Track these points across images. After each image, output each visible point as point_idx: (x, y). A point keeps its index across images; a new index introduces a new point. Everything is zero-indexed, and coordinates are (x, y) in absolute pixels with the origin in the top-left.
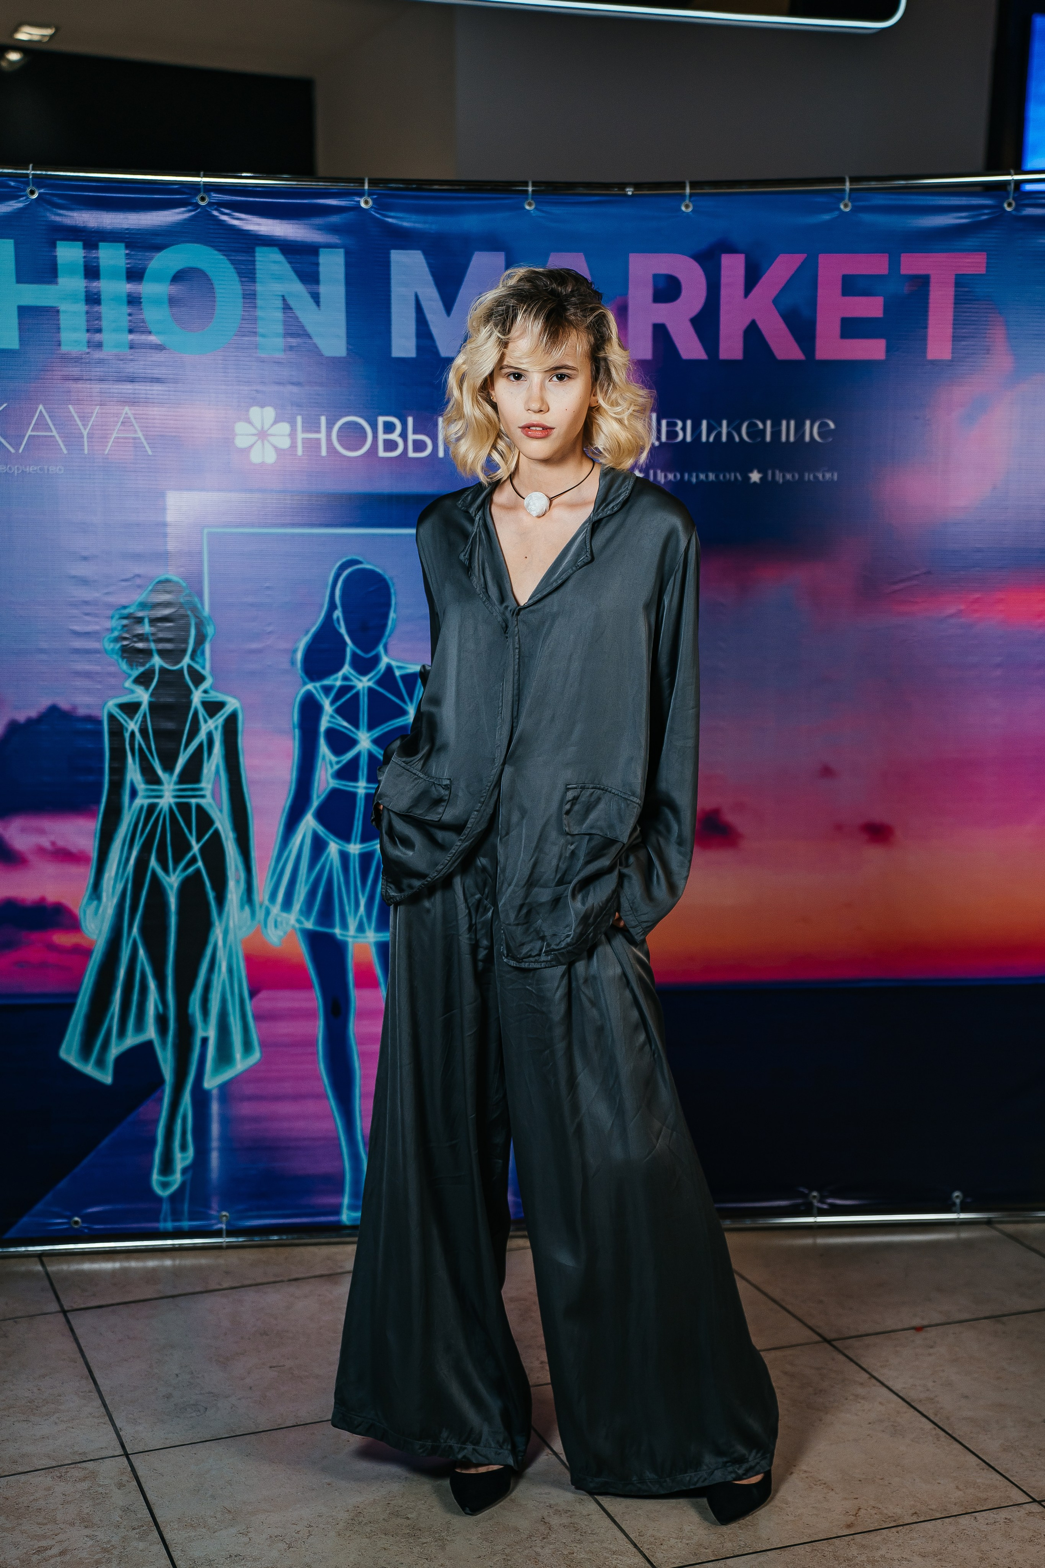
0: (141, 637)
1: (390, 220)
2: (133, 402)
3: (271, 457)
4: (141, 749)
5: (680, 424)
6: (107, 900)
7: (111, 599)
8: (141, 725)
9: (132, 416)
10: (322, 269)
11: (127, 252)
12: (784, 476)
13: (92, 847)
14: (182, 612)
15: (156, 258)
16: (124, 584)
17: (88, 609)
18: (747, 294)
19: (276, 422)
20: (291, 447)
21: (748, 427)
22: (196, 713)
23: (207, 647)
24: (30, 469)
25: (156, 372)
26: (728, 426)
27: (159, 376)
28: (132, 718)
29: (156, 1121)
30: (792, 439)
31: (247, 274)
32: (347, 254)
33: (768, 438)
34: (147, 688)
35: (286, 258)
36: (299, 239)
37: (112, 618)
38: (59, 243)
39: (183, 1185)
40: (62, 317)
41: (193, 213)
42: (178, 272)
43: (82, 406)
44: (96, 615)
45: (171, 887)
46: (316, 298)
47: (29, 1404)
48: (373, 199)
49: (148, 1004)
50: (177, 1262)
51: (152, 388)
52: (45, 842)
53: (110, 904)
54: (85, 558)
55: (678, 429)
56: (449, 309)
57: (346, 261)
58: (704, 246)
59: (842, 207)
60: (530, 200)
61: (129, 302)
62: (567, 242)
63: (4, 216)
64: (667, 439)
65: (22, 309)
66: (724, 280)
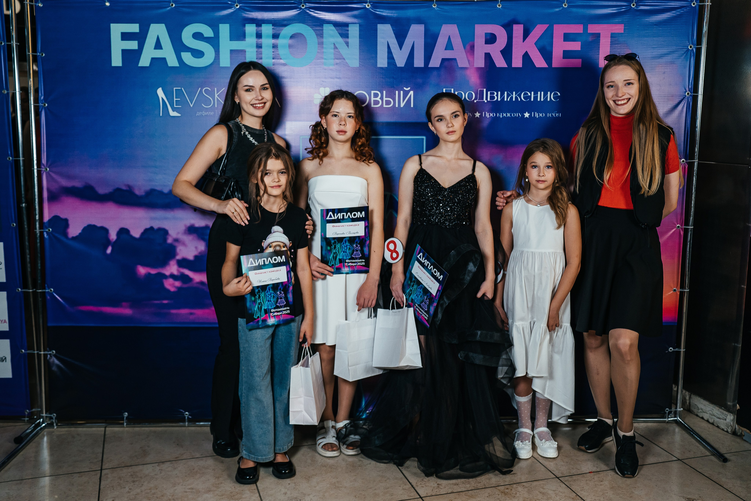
1: (377, 12)
5: (496, 93)
10: (349, 32)
11: (273, 27)
12: (539, 115)
15: (284, 30)
18: (523, 42)
21: (524, 95)
25: (283, 74)
26: (515, 95)
27: (284, 76)
30: (542, 100)
31: (320, 35)
32: (360, 26)
33: (532, 100)
35: (335, 28)
36: (341, 21)
38: (246, 25)
40: (247, 53)
41: (299, 12)
42: (293, 35)
46: (347, 44)
48: (371, 4)
51: (281, 81)
55: (495, 95)
56: (401, 48)
57: (359, 29)
58: (506, 21)
59: (564, 6)
60: (435, 4)
61: (273, 47)
62: (450, 20)
63: (226, 15)
64: (490, 99)
65: (232, 51)
66: (514, 35)
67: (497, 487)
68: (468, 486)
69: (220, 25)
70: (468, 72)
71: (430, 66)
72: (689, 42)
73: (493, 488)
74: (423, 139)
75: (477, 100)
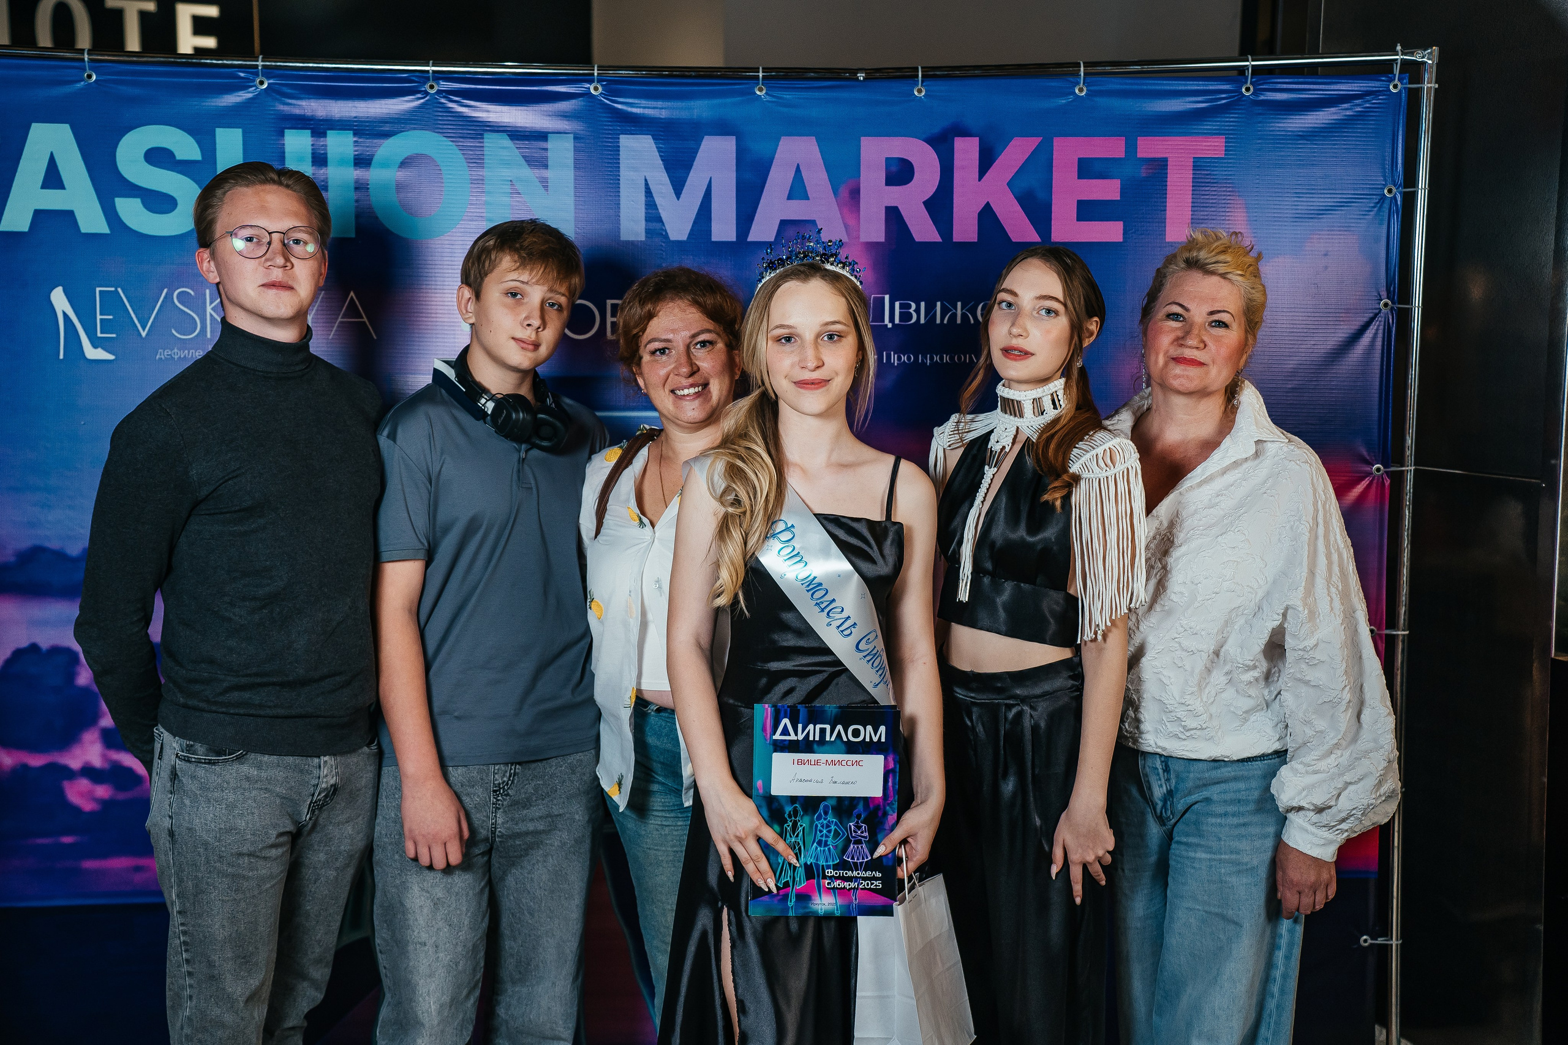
1: (619, 106)
5: (914, 306)
9: (357, 301)
10: (550, 154)
11: (355, 139)
15: (384, 145)
18: (980, 180)
26: (962, 309)
31: (476, 161)
32: (575, 138)
35: (515, 143)
36: (527, 125)
38: (286, 131)
41: (422, 101)
42: (406, 158)
46: (544, 183)
48: (602, 85)
55: (912, 310)
56: (678, 193)
57: (575, 147)
58: (936, 130)
59: (1077, 91)
60: (760, 85)
61: (357, 188)
62: (798, 127)
63: (232, 106)
64: (900, 321)
66: (957, 163)
69: (219, 131)
71: (751, 238)
72: (1385, 180)
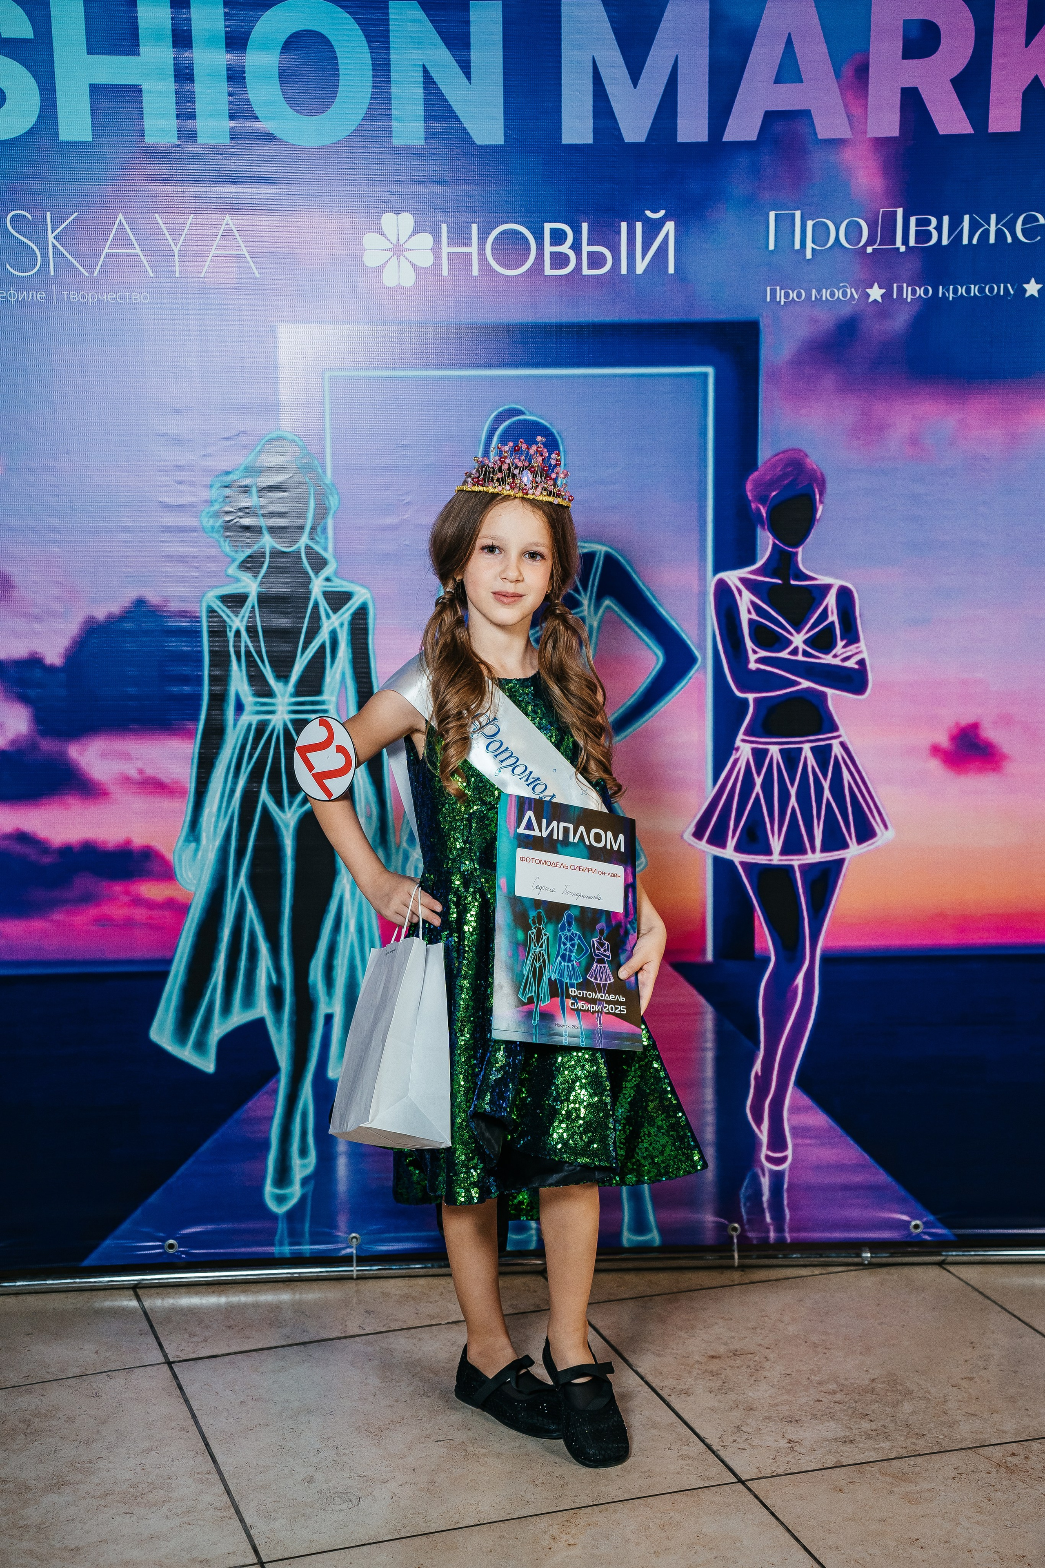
0: (247, 511)
2: (234, 208)
3: (408, 279)
4: (248, 653)
5: (934, 221)
6: (207, 842)
7: (209, 463)
8: (248, 622)
9: (233, 228)
10: (473, 29)
11: (227, 10)
13: (187, 775)
14: (298, 478)
15: (263, 19)
16: (227, 443)
17: (181, 476)
18: (1027, 46)
19: (415, 232)
20: (434, 264)
21: (1024, 223)
22: (316, 606)
23: (330, 522)
24: (108, 297)
25: (265, 170)
26: (997, 224)
28: (236, 614)
29: (271, 1119)
31: (379, 38)
32: (505, 6)
34: (256, 577)
35: (428, 15)
37: (211, 486)
39: (303, 1199)
40: (145, 98)
42: (291, 36)
43: (171, 215)
44: (192, 484)
45: (287, 826)
46: (466, 67)
47: (131, 1490)
49: (258, 971)
50: (297, 1296)
51: (259, 191)
52: (131, 770)
53: (211, 846)
54: (178, 411)
55: (931, 228)
56: (635, 77)
57: (504, 17)
61: (230, 78)
64: (916, 242)
65: (95, 89)
66: (998, 23)
67: (980, 1450)
68: (887, 1445)
70: (847, 155)
71: (728, 137)
73: (970, 1453)
74: (705, 376)
75: (874, 247)
